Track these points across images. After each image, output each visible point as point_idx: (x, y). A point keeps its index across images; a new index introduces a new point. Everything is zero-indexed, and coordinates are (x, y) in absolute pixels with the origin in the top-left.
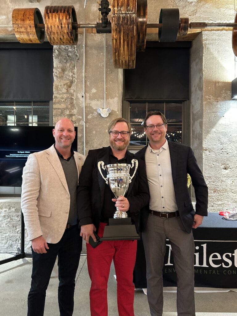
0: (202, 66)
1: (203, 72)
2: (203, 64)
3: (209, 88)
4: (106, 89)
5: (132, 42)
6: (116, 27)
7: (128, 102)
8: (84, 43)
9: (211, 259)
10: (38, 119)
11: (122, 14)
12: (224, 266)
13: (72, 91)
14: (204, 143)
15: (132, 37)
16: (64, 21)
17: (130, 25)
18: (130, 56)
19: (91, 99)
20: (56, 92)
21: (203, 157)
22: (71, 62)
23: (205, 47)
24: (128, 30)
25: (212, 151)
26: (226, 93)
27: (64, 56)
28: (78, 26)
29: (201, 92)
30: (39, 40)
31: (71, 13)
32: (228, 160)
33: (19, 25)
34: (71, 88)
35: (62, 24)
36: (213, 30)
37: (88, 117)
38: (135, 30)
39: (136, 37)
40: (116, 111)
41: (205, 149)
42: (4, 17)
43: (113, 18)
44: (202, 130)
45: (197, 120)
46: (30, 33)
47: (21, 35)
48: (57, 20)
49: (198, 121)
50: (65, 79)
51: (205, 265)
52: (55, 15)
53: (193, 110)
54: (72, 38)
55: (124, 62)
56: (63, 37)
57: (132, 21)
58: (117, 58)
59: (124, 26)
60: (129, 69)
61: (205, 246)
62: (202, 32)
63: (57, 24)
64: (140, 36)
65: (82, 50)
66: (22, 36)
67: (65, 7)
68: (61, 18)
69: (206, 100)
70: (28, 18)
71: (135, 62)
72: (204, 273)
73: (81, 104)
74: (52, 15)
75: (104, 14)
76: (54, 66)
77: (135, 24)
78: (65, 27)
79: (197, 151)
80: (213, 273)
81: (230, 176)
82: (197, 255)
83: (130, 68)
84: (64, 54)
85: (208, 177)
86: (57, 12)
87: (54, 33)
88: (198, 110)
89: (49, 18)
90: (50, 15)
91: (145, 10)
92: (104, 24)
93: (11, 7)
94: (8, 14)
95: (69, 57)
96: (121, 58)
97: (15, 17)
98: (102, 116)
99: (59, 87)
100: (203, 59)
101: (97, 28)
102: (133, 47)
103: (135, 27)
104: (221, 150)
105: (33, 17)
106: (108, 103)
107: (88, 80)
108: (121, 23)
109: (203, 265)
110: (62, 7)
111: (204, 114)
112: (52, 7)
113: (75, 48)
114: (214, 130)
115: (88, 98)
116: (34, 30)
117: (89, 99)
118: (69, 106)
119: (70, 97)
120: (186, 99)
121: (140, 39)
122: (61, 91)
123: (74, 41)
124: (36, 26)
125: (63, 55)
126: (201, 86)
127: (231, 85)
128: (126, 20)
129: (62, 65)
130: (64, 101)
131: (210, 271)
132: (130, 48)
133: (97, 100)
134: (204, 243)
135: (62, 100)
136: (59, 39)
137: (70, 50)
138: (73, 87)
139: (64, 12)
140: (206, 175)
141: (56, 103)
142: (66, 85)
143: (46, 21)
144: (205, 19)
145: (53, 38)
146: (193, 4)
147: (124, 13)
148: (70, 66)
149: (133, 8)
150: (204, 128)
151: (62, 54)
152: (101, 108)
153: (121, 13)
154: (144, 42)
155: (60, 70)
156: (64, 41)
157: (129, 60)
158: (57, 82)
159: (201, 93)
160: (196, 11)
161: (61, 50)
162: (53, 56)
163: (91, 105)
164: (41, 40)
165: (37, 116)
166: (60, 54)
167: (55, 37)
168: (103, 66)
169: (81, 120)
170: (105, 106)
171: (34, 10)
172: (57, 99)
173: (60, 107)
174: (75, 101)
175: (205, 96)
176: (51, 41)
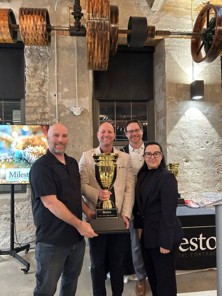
0: (165, 69)
1: (166, 75)
2: (166, 67)
3: (172, 89)
4: (78, 89)
5: (105, 47)
6: (91, 32)
7: (98, 101)
8: (56, 44)
12: (191, 250)
13: (45, 90)
14: (168, 138)
15: (105, 42)
16: (39, 23)
17: (104, 31)
18: (103, 59)
19: (64, 97)
20: (29, 91)
21: (167, 152)
22: (43, 62)
23: (167, 52)
24: (102, 36)
25: (175, 146)
26: (186, 94)
28: (52, 29)
29: (164, 93)
30: (12, 40)
31: (45, 15)
32: (189, 153)
34: (44, 87)
35: (37, 26)
36: (174, 37)
37: (61, 115)
38: (108, 36)
39: (109, 42)
40: (88, 109)
41: (169, 144)
43: (88, 24)
44: (166, 127)
45: (161, 118)
46: (3, 33)
48: (32, 21)
50: (37, 78)
52: (30, 17)
53: (157, 109)
54: (47, 40)
55: (97, 64)
56: (38, 38)
57: (106, 27)
58: (91, 61)
59: (99, 32)
60: (101, 71)
62: (164, 38)
63: (32, 26)
64: (112, 41)
65: (54, 51)
67: (40, 10)
68: (36, 20)
69: (169, 100)
70: (2, 19)
71: (107, 65)
73: (53, 102)
74: (27, 17)
75: (77, 19)
76: (26, 65)
77: (108, 30)
78: (40, 29)
80: (182, 256)
81: (191, 168)
84: (35, 53)
86: (32, 14)
87: (29, 34)
88: (162, 109)
89: (23, 19)
90: (25, 16)
91: (117, 17)
92: (78, 28)
95: (40, 57)
96: (95, 60)
98: (74, 114)
99: (32, 85)
100: (166, 63)
101: (70, 31)
102: (107, 51)
103: (108, 33)
104: (183, 144)
105: (7, 18)
106: (80, 102)
107: (60, 80)
108: (95, 28)
110: (36, 9)
111: (167, 112)
112: (26, 9)
113: (46, 49)
114: (176, 127)
116: (8, 31)
117: (62, 98)
118: (42, 105)
119: (42, 96)
120: (150, 99)
121: (112, 43)
122: (34, 90)
123: (48, 42)
124: (10, 27)
125: (35, 55)
126: (164, 87)
127: (190, 87)
128: (100, 26)
130: (36, 100)
132: (103, 51)
133: (70, 99)
135: (35, 99)
136: (33, 40)
137: (42, 50)
138: (46, 86)
139: (39, 14)
141: (29, 101)
142: (38, 84)
143: (21, 22)
144: (167, 27)
145: (28, 39)
146: (156, 13)
147: (98, 19)
148: (41, 65)
149: (106, 15)
150: (167, 125)
151: (33, 54)
152: (73, 106)
153: (95, 19)
154: (115, 46)
155: (32, 69)
156: (38, 42)
157: (102, 62)
158: (29, 81)
160: (159, 19)
161: (33, 50)
162: (24, 56)
163: (63, 104)
164: (14, 40)
166: (31, 54)
167: (30, 38)
168: (75, 66)
169: (54, 118)
170: (77, 105)
171: (8, 11)
172: (29, 98)
173: (32, 105)
174: (47, 100)
175: (168, 97)
176: (25, 42)
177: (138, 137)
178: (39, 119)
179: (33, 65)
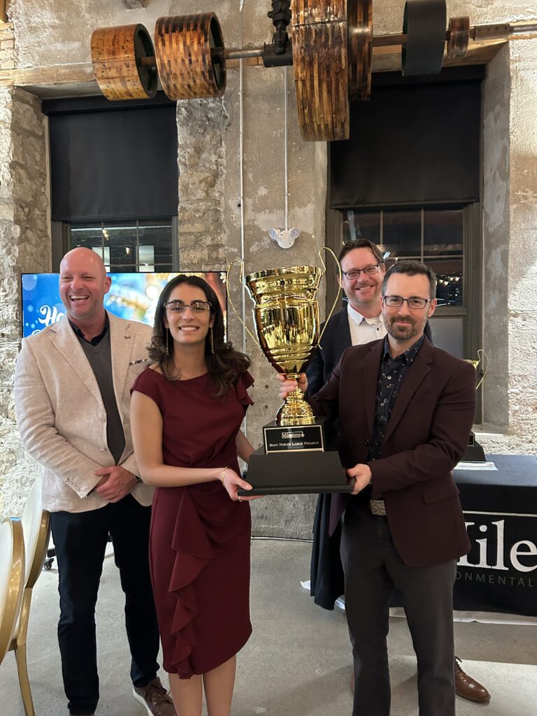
0: (509, 122)
1: (511, 136)
2: (511, 117)
3: (525, 171)
4: (288, 187)
5: (337, 84)
6: (303, 54)
8: (241, 89)
9: (514, 553)
10: (155, 254)
11: (316, 24)
13: (217, 195)
14: (511, 298)
15: (337, 74)
16: (196, 46)
17: (333, 47)
18: (336, 115)
19: (258, 209)
20: (185, 199)
21: (509, 332)
22: (215, 132)
23: (515, 76)
24: (329, 59)
25: (531, 317)
27: (198, 120)
28: (225, 56)
29: (505, 183)
30: (146, 91)
31: (211, 28)
33: (106, 64)
34: (215, 188)
35: (192, 54)
37: (250, 249)
38: (343, 57)
39: (346, 72)
40: (311, 233)
41: (514, 312)
42: (76, 45)
43: (297, 36)
44: (507, 270)
45: (497, 247)
46: (127, 79)
47: (109, 85)
48: (181, 46)
49: (499, 250)
50: (202, 169)
51: (500, 565)
52: (177, 37)
53: (487, 225)
54: (213, 83)
55: (322, 126)
56: (194, 81)
57: (338, 38)
58: (307, 120)
59: (320, 51)
61: (500, 525)
62: (508, 42)
63: (181, 56)
64: (356, 68)
65: (237, 104)
66: (112, 86)
67: (197, 18)
68: (188, 42)
69: (517, 200)
70: (123, 48)
71: (347, 125)
72: (499, 582)
73: (236, 221)
74: (171, 38)
75: (279, 26)
76: (180, 143)
77: (343, 45)
78: (197, 61)
79: (497, 317)
80: (519, 584)
82: (483, 543)
83: (337, 139)
84: (198, 114)
85: (520, 376)
86: (181, 30)
87: (176, 75)
88: (499, 223)
89: (164, 44)
90: (167, 37)
91: (368, 9)
92: (280, 47)
93: (90, 22)
94: (84, 36)
95: (209, 120)
96: (316, 119)
97: (98, 48)
98: (280, 247)
99: (191, 186)
100: (511, 106)
101: (265, 57)
102: (341, 94)
103: (344, 51)
105: (131, 46)
106: (293, 216)
107: (251, 169)
108: (312, 44)
109: (495, 565)
110: (191, 17)
111: (511, 232)
112: (170, 19)
113: (221, 101)
115: (250, 208)
116: (136, 73)
117: (253, 210)
118: (212, 228)
119: (212, 208)
120: (471, 201)
121: (358, 74)
122: (195, 195)
123: (217, 89)
124: (139, 63)
125: (197, 118)
126: (505, 168)
128: (323, 36)
129: (194, 139)
130: (200, 217)
131: (512, 578)
132: (333, 96)
133: (270, 212)
134: (498, 518)
135: (197, 215)
136: (186, 87)
137: (211, 105)
138: (220, 186)
139: (195, 28)
140: (516, 372)
141: (185, 221)
142: (203, 182)
143: (159, 50)
144: (516, 12)
145: (175, 85)
147: (319, 23)
148: (211, 140)
149: (338, 10)
150: (510, 264)
151: (194, 115)
152: (278, 228)
153: (312, 22)
154: (365, 79)
155: (191, 150)
156: (197, 90)
157: (334, 122)
158: (186, 177)
159: (506, 186)
161: (193, 107)
162: (176, 122)
163: (256, 224)
164: (150, 92)
165: (153, 246)
166: (190, 116)
167: (178, 83)
168: (282, 135)
169: (236, 256)
170: (286, 225)
171: (134, 29)
172: (186, 214)
173: (192, 229)
174: (223, 217)
175: (514, 192)
176: (169, 93)
177: (372, 286)
178: (207, 259)
179: (193, 140)
